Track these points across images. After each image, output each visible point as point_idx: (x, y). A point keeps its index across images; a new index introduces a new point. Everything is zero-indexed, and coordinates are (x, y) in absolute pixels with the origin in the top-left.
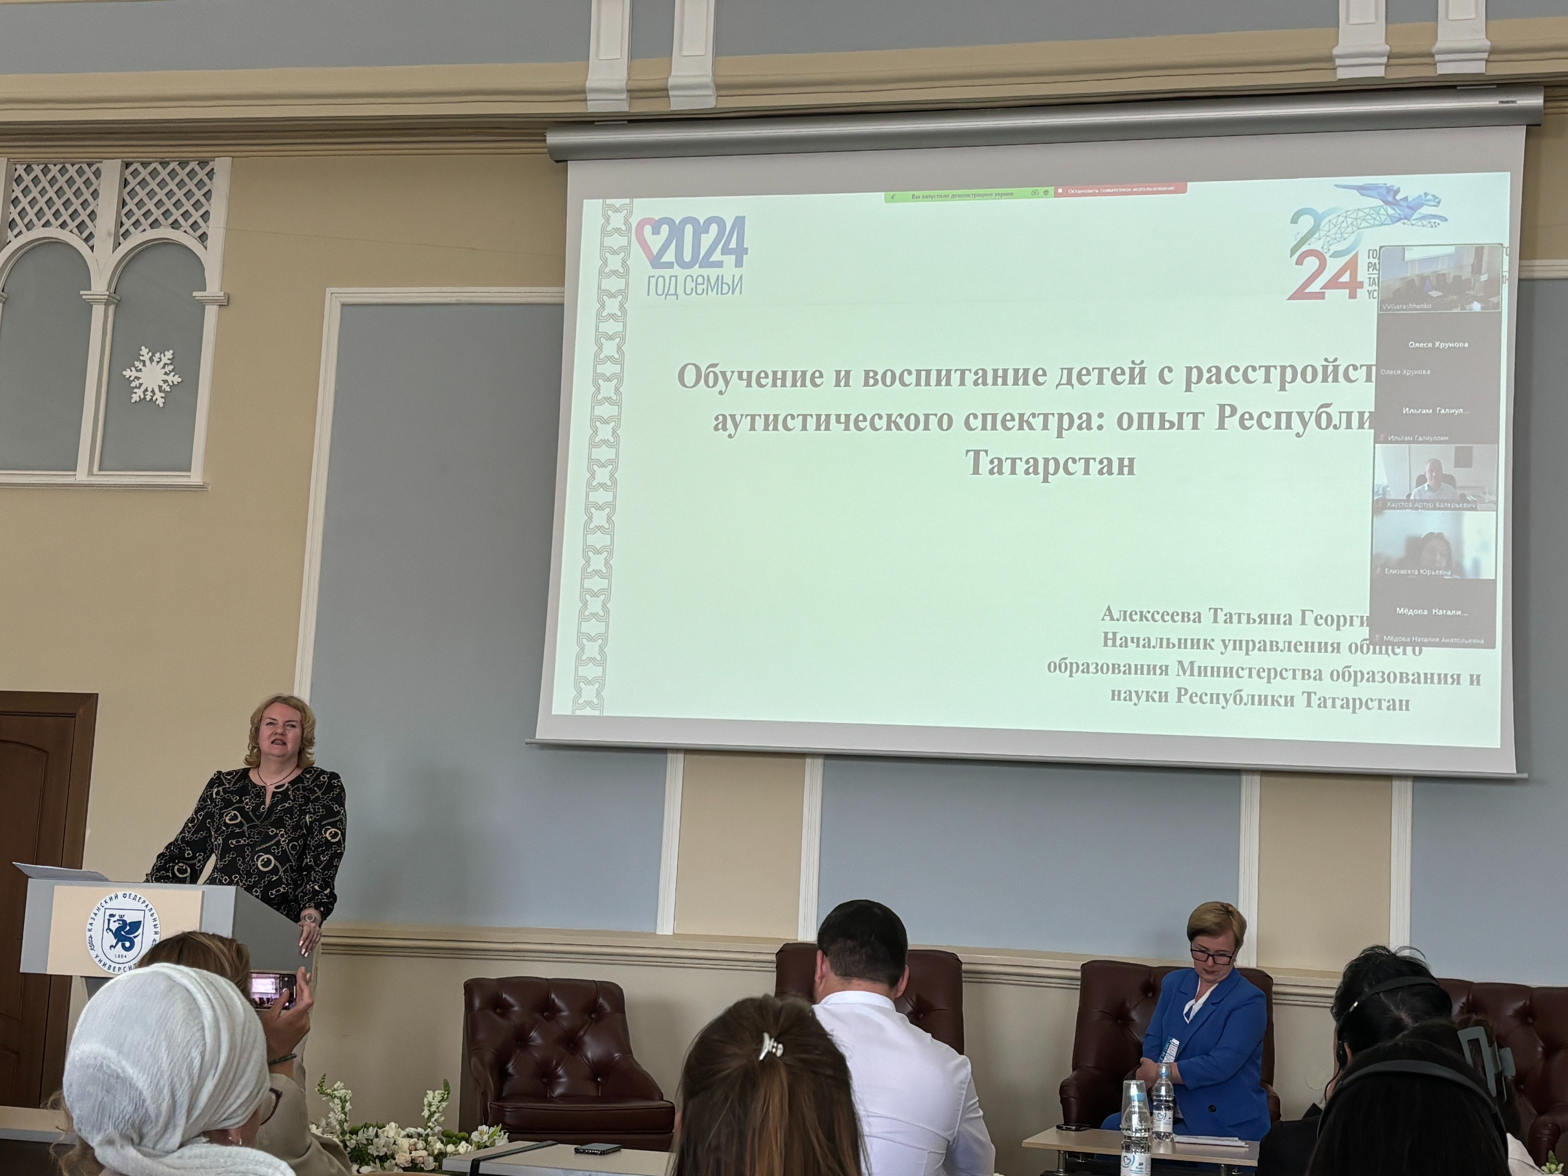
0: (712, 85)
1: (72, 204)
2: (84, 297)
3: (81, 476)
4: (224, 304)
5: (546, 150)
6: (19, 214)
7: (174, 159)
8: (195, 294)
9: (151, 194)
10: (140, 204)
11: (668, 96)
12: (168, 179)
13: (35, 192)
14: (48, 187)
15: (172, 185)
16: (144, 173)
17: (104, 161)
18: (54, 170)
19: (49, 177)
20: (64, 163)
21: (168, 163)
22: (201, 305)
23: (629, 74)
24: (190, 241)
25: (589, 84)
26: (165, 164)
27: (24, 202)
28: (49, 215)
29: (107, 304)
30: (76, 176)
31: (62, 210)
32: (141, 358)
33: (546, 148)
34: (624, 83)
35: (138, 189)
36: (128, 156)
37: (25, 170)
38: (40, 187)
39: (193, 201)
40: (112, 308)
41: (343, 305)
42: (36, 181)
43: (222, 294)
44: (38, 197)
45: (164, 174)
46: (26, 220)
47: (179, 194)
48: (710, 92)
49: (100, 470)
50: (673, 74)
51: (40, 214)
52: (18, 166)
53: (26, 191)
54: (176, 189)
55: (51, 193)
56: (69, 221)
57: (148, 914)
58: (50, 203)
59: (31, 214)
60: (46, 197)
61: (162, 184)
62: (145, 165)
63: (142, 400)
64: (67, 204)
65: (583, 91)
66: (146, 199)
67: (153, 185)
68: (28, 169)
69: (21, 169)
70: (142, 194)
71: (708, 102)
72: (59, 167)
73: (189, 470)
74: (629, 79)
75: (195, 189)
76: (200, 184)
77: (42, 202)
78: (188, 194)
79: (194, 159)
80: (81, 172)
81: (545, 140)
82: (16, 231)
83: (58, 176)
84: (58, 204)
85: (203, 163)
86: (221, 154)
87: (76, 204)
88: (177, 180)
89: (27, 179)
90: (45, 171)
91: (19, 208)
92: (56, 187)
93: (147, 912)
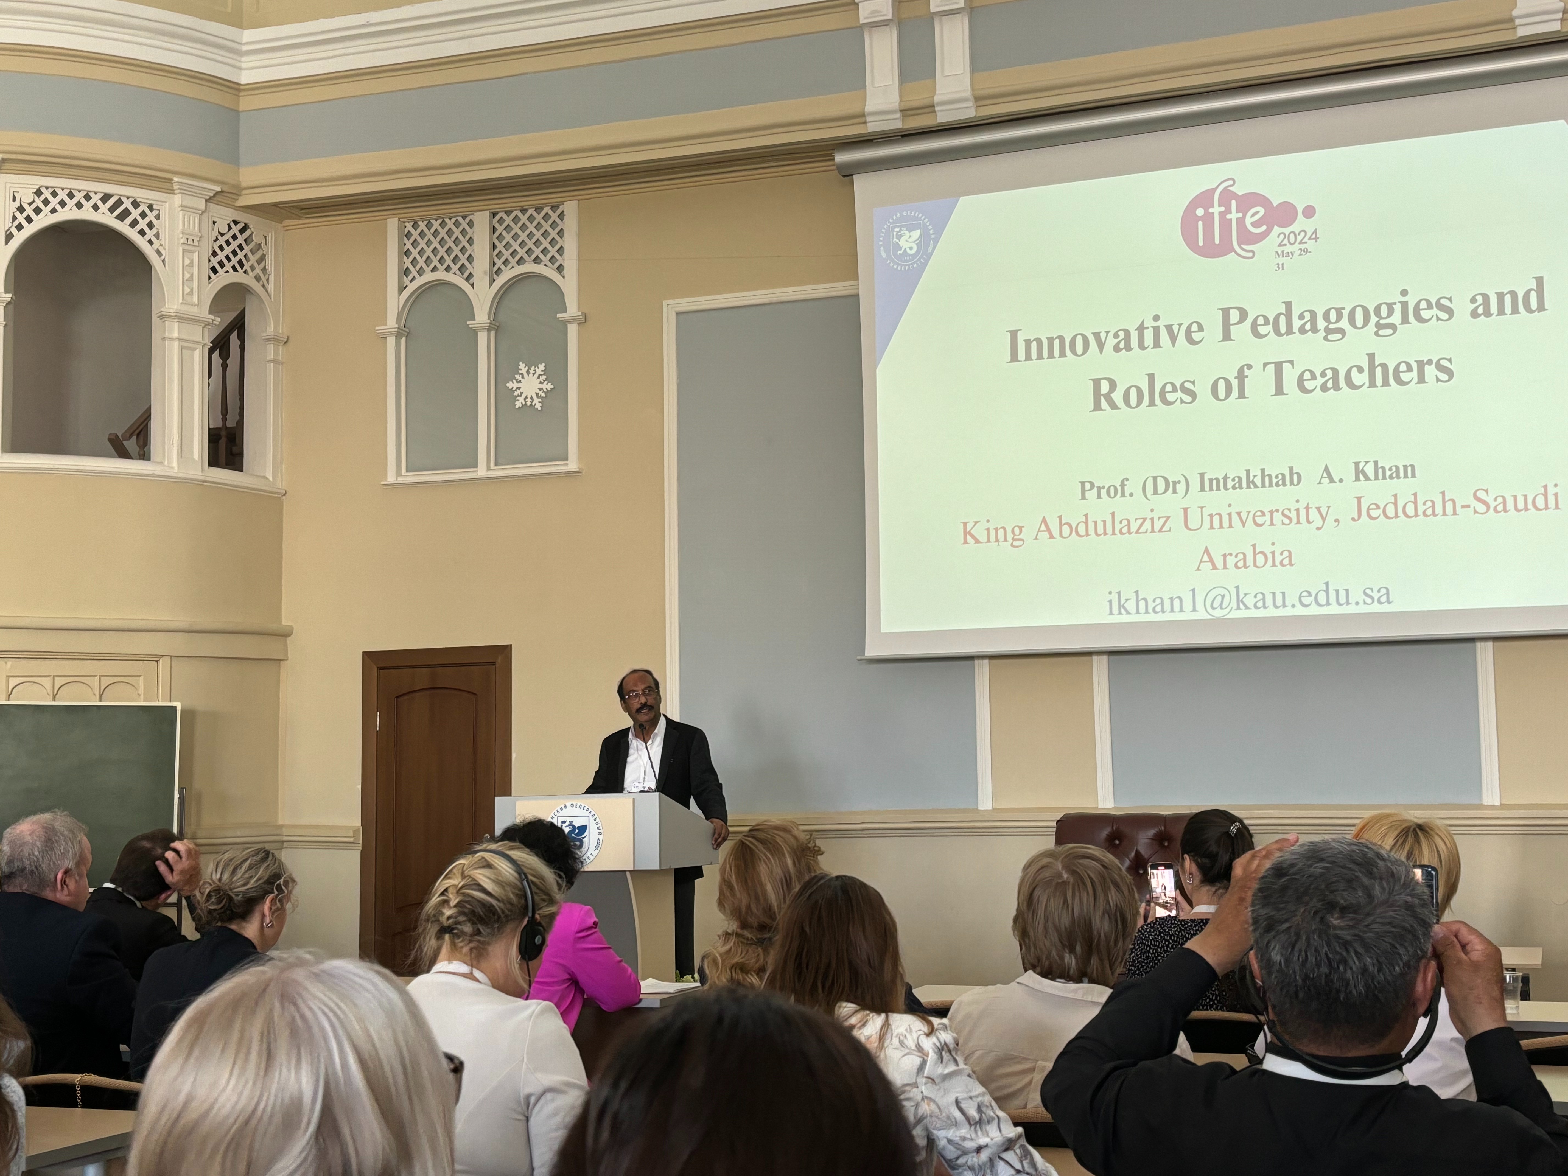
0: (972, 98)
1: (453, 251)
2: (470, 326)
3: (482, 471)
4: (583, 321)
5: (835, 167)
6: (411, 263)
7: (531, 206)
8: (559, 315)
9: (515, 237)
10: (507, 246)
11: (935, 112)
12: (528, 223)
13: (422, 244)
14: (432, 238)
15: (531, 228)
16: (508, 220)
17: (475, 214)
18: (436, 225)
19: (432, 230)
20: (443, 218)
21: (526, 210)
22: (565, 324)
23: (901, 96)
24: (550, 272)
25: (869, 108)
26: (524, 211)
27: (415, 253)
28: (435, 262)
29: (489, 330)
30: (454, 228)
31: (446, 256)
32: (520, 372)
33: (834, 165)
34: (897, 104)
35: (504, 233)
36: (495, 207)
37: (413, 226)
38: (426, 240)
39: (549, 239)
40: (493, 333)
41: (678, 314)
42: (422, 234)
43: (580, 314)
44: (425, 247)
45: (524, 219)
46: (418, 268)
47: (538, 235)
48: (970, 104)
49: (496, 465)
50: (937, 92)
51: (428, 261)
52: (407, 224)
53: (415, 244)
54: (535, 231)
55: (435, 243)
56: (452, 265)
57: (592, 819)
58: (435, 251)
59: (421, 262)
60: (432, 247)
61: (523, 228)
62: (508, 213)
63: (524, 406)
64: (449, 251)
65: (863, 115)
66: (512, 242)
67: (516, 229)
68: (415, 226)
69: (409, 227)
70: (508, 237)
71: (968, 112)
72: (439, 221)
73: (567, 459)
74: (901, 101)
75: (550, 230)
76: (554, 225)
77: (428, 252)
78: (545, 234)
79: (546, 205)
80: (457, 224)
81: (833, 160)
82: (410, 277)
83: (440, 229)
84: (442, 252)
85: (554, 208)
86: (569, 198)
87: (456, 251)
88: (535, 223)
89: (415, 234)
90: (429, 226)
91: (411, 258)
92: (439, 239)
93: (591, 817)
